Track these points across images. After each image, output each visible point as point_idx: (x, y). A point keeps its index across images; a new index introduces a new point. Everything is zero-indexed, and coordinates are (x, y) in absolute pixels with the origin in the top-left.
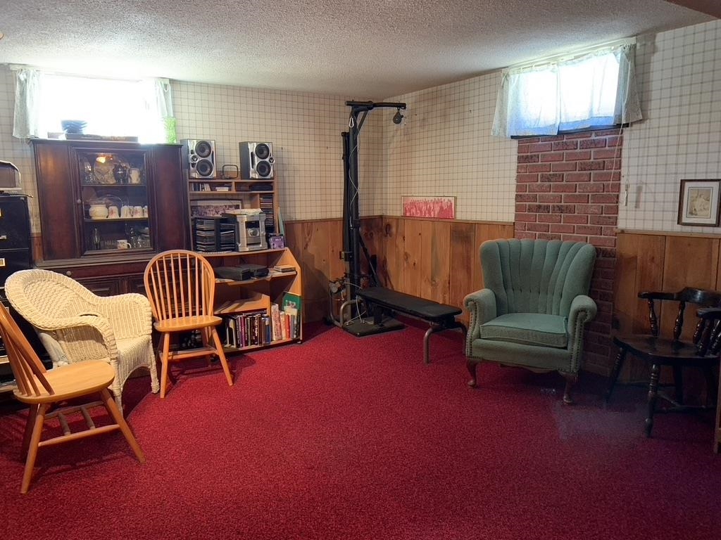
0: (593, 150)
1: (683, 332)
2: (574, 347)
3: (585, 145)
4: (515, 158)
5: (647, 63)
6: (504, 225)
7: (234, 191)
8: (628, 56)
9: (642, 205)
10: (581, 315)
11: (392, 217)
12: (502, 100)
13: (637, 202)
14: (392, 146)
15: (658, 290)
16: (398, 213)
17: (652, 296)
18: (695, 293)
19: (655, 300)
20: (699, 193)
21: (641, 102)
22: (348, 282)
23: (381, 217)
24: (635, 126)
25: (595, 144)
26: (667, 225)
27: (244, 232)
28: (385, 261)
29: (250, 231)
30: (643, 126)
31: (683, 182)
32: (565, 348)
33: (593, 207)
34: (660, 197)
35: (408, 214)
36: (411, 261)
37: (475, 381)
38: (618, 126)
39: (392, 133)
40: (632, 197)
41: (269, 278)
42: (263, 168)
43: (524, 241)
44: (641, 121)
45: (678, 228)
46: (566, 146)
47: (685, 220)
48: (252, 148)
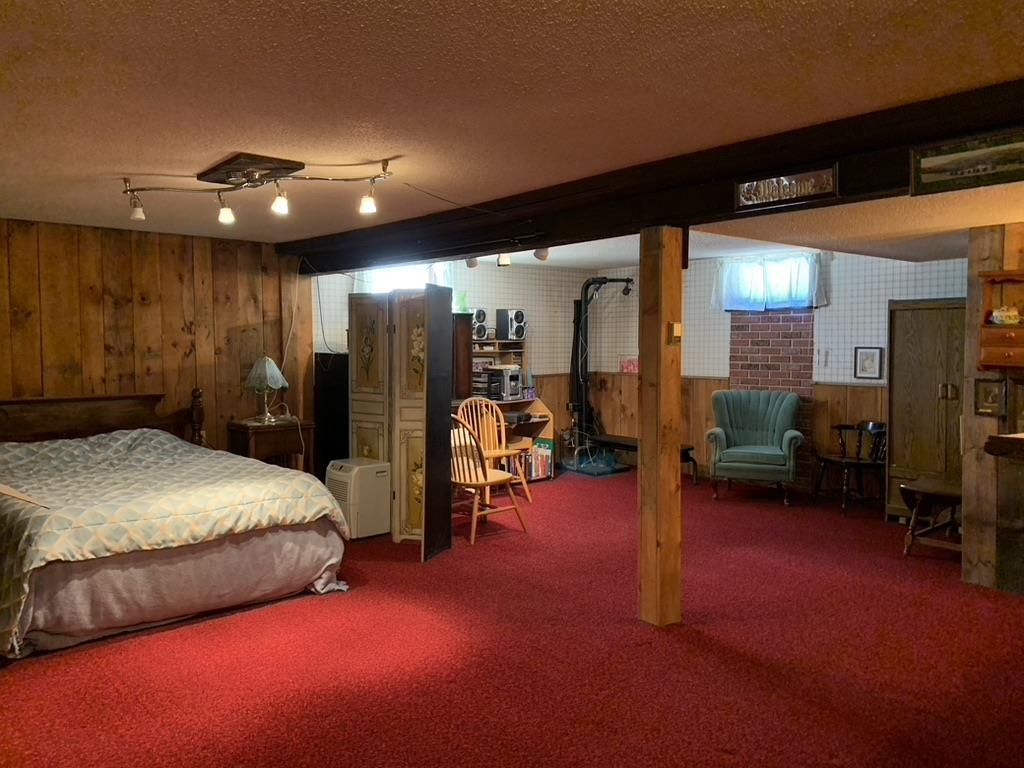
0: (792, 324)
1: (862, 452)
2: (791, 464)
3: (786, 320)
4: (729, 327)
5: (828, 266)
6: (720, 380)
7: (497, 350)
8: (816, 261)
9: (829, 364)
10: (794, 441)
11: (605, 374)
12: (717, 281)
13: (826, 362)
14: (606, 310)
15: (843, 423)
16: (615, 369)
17: (841, 427)
18: (867, 424)
19: (843, 431)
20: (867, 356)
21: (826, 292)
22: (576, 430)
23: (596, 373)
24: (822, 309)
25: (794, 319)
26: (847, 378)
27: (508, 384)
28: (599, 414)
29: (513, 383)
30: (828, 308)
31: (856, 349)
32: (784, 465)
33: (793, 365)
34: (841, 359)
35: (625, 371)
36: (628, 412)
37: (717, 495)
38: (811, 307)
39: (606, 300)
40: (823, 359)
41: (531, 421)
42: (520, 331)
43: (743, 391)
44: (825, 306)
45: (854, 381)
46: (771, 320)
47: (859, 375)
48: (512, 314)
